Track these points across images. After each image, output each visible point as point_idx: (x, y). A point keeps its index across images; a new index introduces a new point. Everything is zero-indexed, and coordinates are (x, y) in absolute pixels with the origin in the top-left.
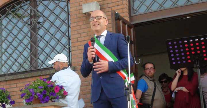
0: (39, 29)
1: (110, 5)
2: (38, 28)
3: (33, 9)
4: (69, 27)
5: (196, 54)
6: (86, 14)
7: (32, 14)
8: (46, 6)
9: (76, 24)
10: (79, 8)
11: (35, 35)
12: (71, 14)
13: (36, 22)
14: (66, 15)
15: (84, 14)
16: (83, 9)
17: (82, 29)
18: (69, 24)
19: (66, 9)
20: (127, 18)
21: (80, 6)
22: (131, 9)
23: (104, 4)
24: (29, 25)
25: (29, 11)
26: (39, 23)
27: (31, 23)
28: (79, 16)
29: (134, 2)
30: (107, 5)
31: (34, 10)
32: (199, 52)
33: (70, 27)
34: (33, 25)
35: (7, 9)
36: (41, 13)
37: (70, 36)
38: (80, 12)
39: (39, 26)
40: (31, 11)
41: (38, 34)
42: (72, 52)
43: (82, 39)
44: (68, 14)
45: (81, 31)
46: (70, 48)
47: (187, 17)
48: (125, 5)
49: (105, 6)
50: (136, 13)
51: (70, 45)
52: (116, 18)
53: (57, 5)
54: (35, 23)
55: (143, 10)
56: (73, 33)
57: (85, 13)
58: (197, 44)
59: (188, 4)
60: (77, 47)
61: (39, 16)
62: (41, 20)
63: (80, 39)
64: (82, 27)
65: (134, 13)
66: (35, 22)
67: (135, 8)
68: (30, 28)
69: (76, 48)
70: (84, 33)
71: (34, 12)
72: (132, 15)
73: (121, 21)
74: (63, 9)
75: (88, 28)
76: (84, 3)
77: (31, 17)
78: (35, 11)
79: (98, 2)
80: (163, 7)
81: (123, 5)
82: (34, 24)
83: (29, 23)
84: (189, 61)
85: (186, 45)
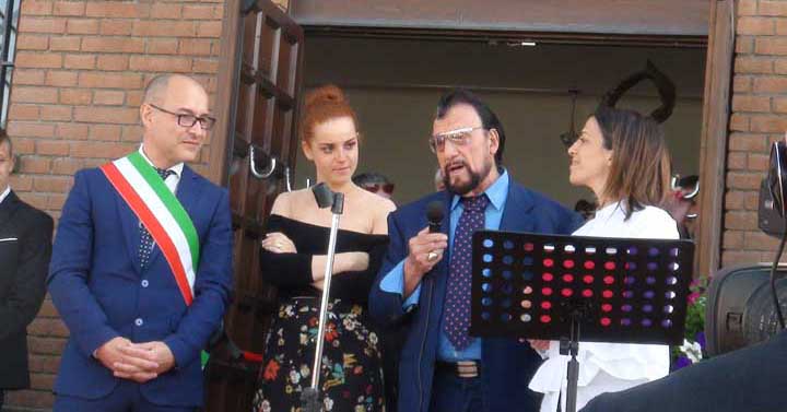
5: (577, 300)
32: (587, 293)
37: (14, 15)
43: (68, 42)
45: (73, 8)
46: (8, 68)
47: (524, 44)
51: (10, 59)
56: (33, 11)
58: (589, 265)
60: (41, 73)
63: (59, 42)
69: (37, 77)
70: (83, 17)
73: (260, 15)
84: (545, 319)
85: (548, 263)
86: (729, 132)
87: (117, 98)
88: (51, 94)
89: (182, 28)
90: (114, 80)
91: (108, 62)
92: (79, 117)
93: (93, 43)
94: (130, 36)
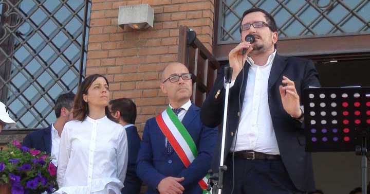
0: (17, 46)
1: (176, 16)
2: (15, 45)
3: (11, 4)
4: (84, 50)
6: (125, 27)
7: (7, 14)
9: (99, 46)
10: (110, 13)
11: (7, 59)
12: (92, 24)
13: (14, 32)
14: (81, 25)
15: (120, 29)
16: (119, 16)
17: (110, 58)
18: (86, 43)
19: (81, 14)
20: (209, 47)
21: (112, 9)
22: (219, 29)
23: (164, 13)
26: (19, 34)
28: (107, 29)
29: (225, 16)
30: (169, 14)
31: (13, 6)
33: (87, 52)
36: (26, 15)
38: (111, 22)
39: (17, 40)
40: (5, 9)
41: (14, 58)
44: (86, 25)
45: (110, 62)
47: (331, 61)
48: (208, 20)
49: (166, 17)
50: (227, 39)
52: (187, 41)
54: (11, 34)
56: (92, 65)
57: (122, 26)
59: (335, 34)
61: (21, 21)
62: (25, 29)
64: (113, 53)
65: (223, 40)
66: (11, 31)
67: (227, 28)
70: (115, 65)
71: (12, 12)
72: (219, 42)
73: (197, 49)
75: (125, 57)
76: (123, 5)
77: (4, 20)
78: (15, 8)
79: (151, 6)
80: (284, 34)
81: (203, 20)
82: (9, 35)
89: (160, 66)
94: (136, 72)
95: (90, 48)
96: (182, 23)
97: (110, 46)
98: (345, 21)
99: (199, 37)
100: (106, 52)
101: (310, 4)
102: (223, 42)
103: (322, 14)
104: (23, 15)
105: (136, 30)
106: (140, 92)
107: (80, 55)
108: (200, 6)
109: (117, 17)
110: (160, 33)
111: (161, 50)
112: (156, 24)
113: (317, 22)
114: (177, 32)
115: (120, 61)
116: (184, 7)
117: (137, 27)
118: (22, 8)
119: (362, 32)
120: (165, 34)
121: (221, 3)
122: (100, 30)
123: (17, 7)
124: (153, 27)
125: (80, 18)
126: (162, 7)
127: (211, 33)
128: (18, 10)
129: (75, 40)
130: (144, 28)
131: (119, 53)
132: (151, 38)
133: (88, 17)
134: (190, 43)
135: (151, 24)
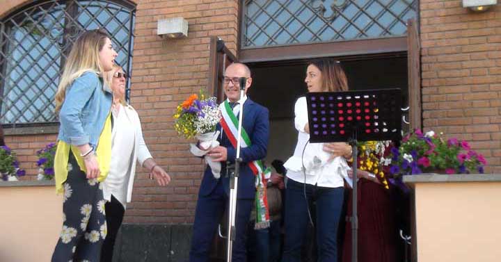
1: (205, 27)
4: (130, 55)
5: (354, 122)
6: (164, 36)
7: (68, 26)
8: (93, 16)
9: (142, 52)
10: (150, 25)
12: (137, 35)
14: (127, 35)
15: (159, 37)
17: (152, 62)
18: (132, 49)
19: (128, 25)
20: (234, 53)
21: (153, 22)
22: (242, 37)
23: (196, 24)
24: (60, 44)
25: (62, 22)
27: (65, 41)
28: (149, 38)
29: (247, 26)
30: (201, 25)
31: (72, 19)
32: (359, 118)
33: (132, 56)
34: (67, 45)
35: (26, 13)
36: (83, 27)
37: (130, 70)
38: (152, 32)
40: (66, 22)
42: (131, 99)
43: (151, 78)
44: (131, 34)
45: (151, 65)
48: (233, 30)
49: (197, 28)
50: (249, 45)
51: (129, 87)
52: (217, 48)
53: (114, 17)
55: (261, 41)
56: (136, 67)
57: (161, 36)
58: (358, 104)
59: (338, 40)
60: (140, 91)
63: (146, 79)
64: (154, 58)
65: (246, 46)
67: (249, 36)
68: (63, 49)
69: (139, 93)
70: (156, 68)
71: (72, 24)
72: (243, 47)
73: (225, 55)
74: (122, 25)
75: (164, 61)
76: (161, 18)
77: (66, 31)
78: (74, 22)
79: (186, 19)
80: (296, 40)
81: (228, 30)
83: (61, 42)
84: (342, 132)
85: (340, 105)
86: (421, 87)
87: (170, 98)
88: (144, 99)
89: (193, 68)
90: (167, 91)
91: (166, 84)
92: (156, 106)
93: (159, 77)
94: (173, 73)
95: (135, 54)
96: (211, 33)
97: (151, 52)
98: (345, 29)
99: (226, 44)
100: (148, 57)
101: (317, 16)
102: (245, 48)
103: (327, 24)
104: (80, 27)
105: (173, 38)
106: (177, 89)
107: (127, 59)
108: (225, 18)
109: (157, 28)
110: (193, 41)
111: (195, 55)
112: (190, 33)
113: (322, 31)
114: (208, 40)
115: (159, 64)
116: (212, 19)
117: (173, 36)
118: (80, 21)
119: (358, 38)
120: (198, 41)
121: (243, 16)
122: (143, 39)
123: (76, 20)
124: (186, 35)
125: (126, 28)
126: (194, 20)
127: (236, 40)
128: (76, 23)
129: (123, 47)
130: (179, 37)
131: (158, 57)
132: (184, 45)
133: (133, 29)
134: (219, 49)
135: (185, 33)
